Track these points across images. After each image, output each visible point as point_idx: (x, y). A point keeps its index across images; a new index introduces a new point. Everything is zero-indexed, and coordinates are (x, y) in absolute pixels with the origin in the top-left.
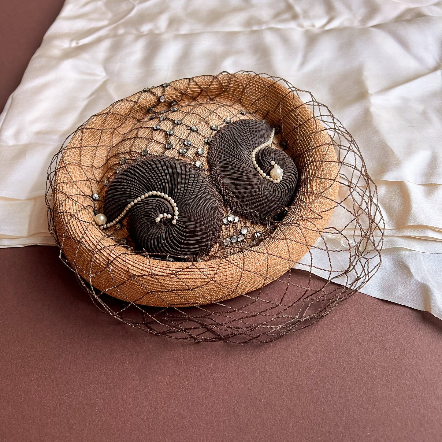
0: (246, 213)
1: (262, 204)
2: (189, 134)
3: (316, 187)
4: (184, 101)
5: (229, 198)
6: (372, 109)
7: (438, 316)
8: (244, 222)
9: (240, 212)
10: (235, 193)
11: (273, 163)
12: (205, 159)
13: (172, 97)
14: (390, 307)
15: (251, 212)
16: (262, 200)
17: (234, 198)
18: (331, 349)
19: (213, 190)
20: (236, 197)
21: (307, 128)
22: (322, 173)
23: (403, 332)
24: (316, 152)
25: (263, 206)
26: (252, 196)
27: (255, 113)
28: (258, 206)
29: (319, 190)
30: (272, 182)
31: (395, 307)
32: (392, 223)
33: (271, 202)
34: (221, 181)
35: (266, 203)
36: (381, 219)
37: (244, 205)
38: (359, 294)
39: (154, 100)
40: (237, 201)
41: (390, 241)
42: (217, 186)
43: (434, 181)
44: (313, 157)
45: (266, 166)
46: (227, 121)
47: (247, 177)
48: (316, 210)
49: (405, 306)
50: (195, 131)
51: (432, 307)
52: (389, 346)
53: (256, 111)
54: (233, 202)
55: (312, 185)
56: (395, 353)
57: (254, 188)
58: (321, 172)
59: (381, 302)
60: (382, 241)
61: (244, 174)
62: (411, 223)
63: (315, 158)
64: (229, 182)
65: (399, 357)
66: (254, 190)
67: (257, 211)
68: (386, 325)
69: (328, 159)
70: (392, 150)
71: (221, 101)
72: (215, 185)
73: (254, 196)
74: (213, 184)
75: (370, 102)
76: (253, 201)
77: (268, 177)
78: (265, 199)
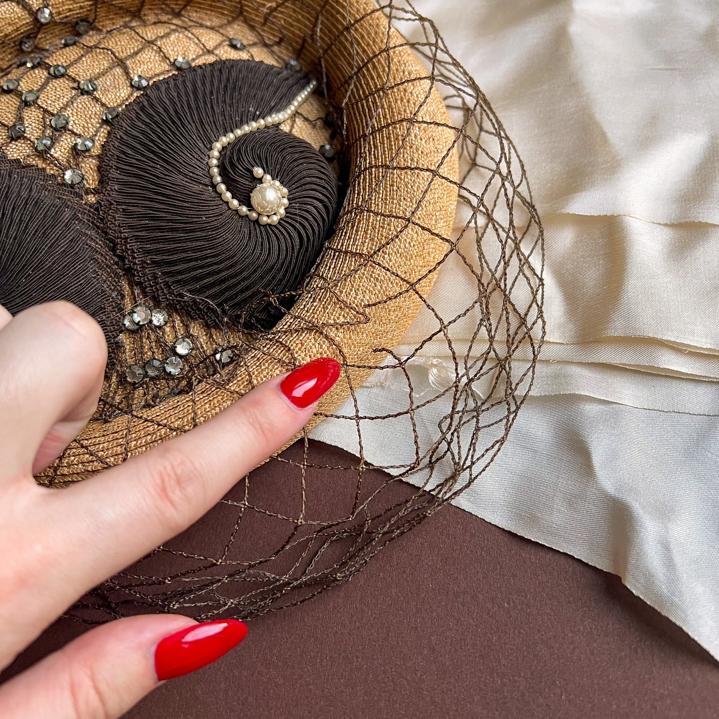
0: (184, 302)
1: (223, 281)
2: (72, 101)
3: (366, 238)
4: (112, 19)
5: (135, 264)
6: (575, 29)
7: (641, 593)
8: (184, 325)
9: (168, 300)
10: (149, 252)
11: (258, 171)
12: (94, 162)
13: (70, 10)
14: (527, 553)
15: (195, 302)
16: (221, 271)
17: (148, 264)
18: (357, 657)
19: (97, 243)
20: (153, 262)
21: (372, 78)
22: (386, 199)
23: (548, 626)
24: (383, 140)
25: (224, 286)
26: (191, 260)
27: (278, 44)
28: (213, 285)
29: (372, 245)
30: (257, 221)
31: (542, 553)
32: (571, 326)
33: (245, 274)
34: (115, 220)
35: (232, 277)
36: (538, 318)
37: (173, 282)
38: (455, 513)
39: (24, 19)
40: (155, 274)
41: (556, 376)
42: (106, 233)
43: (701, 215)
44: (374, 155)
45: (240, 179)
46: (179, 65)
47: (179, 211)
48: (355, 298)
49: (565, 554)
50: (88, 93)
51: (629, 567)
52: (503, 662)
53: (281, 40)
54: (144, 275)
55: (357, 231)
56: (515, 681)
57: (197, 239)
58: (386, 195)
59: (506, 539)
60: (530, 373)
61: (171, 201)
62: (617, 328)
63: (378, 159)
64: (135, 222)
65: (523, 695)
66: (198, 243)
67: (212, 297)
68: (509, 604)
69: (412, 160)
70: (603, 135)
71: (200, 18)
72: (103, 232)
73: (196, 260)
74: (98, 227)
75: (571, 10)
76: (195, 273)
77: (244, 209)
78: (229, 268)
